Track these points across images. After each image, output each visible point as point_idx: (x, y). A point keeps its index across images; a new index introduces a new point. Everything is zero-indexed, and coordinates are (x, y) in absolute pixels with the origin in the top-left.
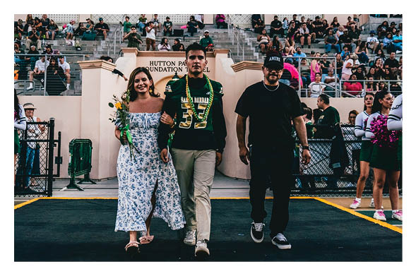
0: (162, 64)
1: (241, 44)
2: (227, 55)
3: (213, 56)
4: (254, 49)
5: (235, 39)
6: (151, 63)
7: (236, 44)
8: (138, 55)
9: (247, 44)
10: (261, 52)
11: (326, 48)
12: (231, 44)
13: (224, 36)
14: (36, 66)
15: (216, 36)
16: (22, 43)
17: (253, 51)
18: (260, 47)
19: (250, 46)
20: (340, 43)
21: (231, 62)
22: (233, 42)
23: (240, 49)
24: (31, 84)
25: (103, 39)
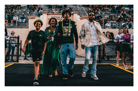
0: (55, 17)
3: (73, 15)
4: (86, 12)
6: (52, 17)
8: (47, 14)
13: (76, 8)
15: (73, 8)
18: (88, 12)
22: (79, 10)
23: (82, 12)
24: (12, 24)
25: (36, 9)
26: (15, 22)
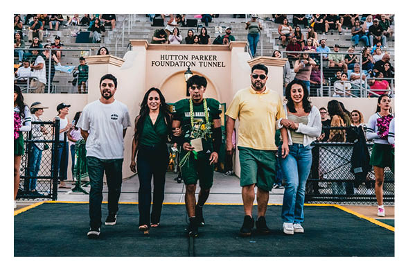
0: (174, 58)
3: (229, 49)
8: (148, 48)
10: (281, 45)
16: (24, 34)
17: (272, 44)
18: (280, 39)
21: (248, 57)
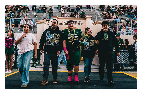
1: (96, 15)
2: (90, 19)
3: (85, 19)
4: (100, 17)
5: (94, 13)
6: (63, 22)
7: (94, 15)
8: (58, 19)
9: (98, 15)
10: (103, 18)
11: (128, 16)
12: (92, 15)
13: (89, 12)
14: (21, 23)
15: (86, 12)
18: (103, 16)
19: (99, 16)
20: (133, 15)
21: (92, 21)
22: (93, 14)
23: (95, 17)
24: (19, 29)
25: (45, 13)
26: (22, 26)
